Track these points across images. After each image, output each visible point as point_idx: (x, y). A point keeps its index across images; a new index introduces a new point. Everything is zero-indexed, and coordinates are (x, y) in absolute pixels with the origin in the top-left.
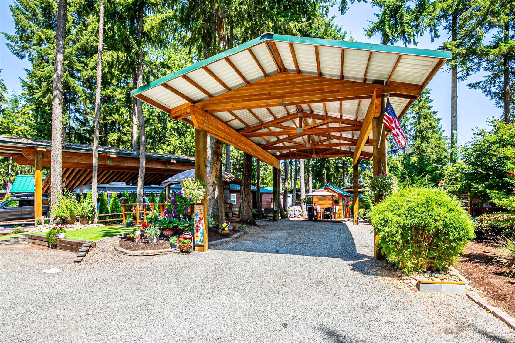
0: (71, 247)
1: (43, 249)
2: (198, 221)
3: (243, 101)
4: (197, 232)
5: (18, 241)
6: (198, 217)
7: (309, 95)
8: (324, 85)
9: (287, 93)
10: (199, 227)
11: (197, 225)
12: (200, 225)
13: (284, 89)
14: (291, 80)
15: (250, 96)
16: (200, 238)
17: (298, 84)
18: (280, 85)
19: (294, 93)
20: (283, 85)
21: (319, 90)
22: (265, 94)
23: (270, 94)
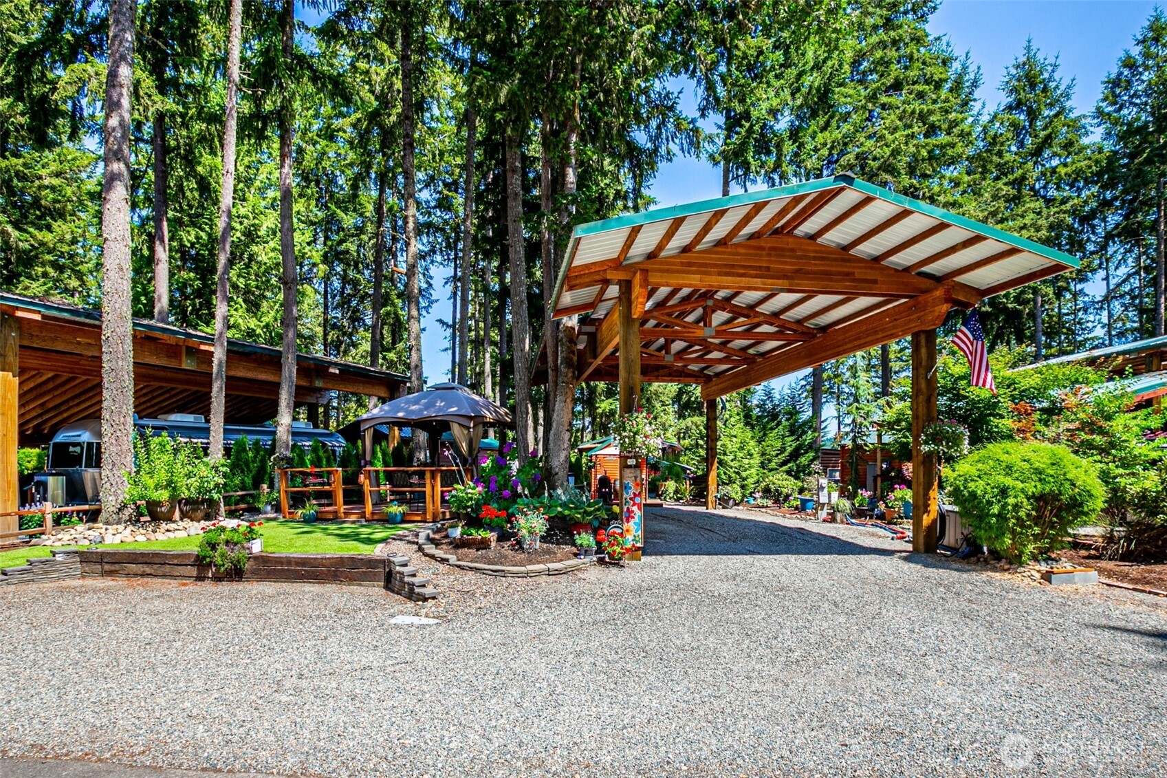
0: (313, 572)
1: (185, 585)
2: (631, 499)
3: (720, 274)
4: (628, 521)
5: (54, 571)
6: (631, 492)
7: (831, 280)
8: (854, 267)
9: (798, 271)
10: (633, 511)
11: (628, 509)
12: (635, 508)
13: (792, 264)
14: (804, 250)
15: (733, 266)
16: (633, 533)
17: (815, 258)
18: (783, 256)
19: (808, 273)
20: (790, 257)
21: (848, 274)
22: (760, 267)
23: (768, 269)
